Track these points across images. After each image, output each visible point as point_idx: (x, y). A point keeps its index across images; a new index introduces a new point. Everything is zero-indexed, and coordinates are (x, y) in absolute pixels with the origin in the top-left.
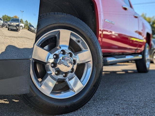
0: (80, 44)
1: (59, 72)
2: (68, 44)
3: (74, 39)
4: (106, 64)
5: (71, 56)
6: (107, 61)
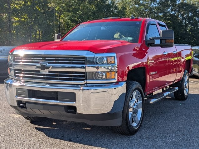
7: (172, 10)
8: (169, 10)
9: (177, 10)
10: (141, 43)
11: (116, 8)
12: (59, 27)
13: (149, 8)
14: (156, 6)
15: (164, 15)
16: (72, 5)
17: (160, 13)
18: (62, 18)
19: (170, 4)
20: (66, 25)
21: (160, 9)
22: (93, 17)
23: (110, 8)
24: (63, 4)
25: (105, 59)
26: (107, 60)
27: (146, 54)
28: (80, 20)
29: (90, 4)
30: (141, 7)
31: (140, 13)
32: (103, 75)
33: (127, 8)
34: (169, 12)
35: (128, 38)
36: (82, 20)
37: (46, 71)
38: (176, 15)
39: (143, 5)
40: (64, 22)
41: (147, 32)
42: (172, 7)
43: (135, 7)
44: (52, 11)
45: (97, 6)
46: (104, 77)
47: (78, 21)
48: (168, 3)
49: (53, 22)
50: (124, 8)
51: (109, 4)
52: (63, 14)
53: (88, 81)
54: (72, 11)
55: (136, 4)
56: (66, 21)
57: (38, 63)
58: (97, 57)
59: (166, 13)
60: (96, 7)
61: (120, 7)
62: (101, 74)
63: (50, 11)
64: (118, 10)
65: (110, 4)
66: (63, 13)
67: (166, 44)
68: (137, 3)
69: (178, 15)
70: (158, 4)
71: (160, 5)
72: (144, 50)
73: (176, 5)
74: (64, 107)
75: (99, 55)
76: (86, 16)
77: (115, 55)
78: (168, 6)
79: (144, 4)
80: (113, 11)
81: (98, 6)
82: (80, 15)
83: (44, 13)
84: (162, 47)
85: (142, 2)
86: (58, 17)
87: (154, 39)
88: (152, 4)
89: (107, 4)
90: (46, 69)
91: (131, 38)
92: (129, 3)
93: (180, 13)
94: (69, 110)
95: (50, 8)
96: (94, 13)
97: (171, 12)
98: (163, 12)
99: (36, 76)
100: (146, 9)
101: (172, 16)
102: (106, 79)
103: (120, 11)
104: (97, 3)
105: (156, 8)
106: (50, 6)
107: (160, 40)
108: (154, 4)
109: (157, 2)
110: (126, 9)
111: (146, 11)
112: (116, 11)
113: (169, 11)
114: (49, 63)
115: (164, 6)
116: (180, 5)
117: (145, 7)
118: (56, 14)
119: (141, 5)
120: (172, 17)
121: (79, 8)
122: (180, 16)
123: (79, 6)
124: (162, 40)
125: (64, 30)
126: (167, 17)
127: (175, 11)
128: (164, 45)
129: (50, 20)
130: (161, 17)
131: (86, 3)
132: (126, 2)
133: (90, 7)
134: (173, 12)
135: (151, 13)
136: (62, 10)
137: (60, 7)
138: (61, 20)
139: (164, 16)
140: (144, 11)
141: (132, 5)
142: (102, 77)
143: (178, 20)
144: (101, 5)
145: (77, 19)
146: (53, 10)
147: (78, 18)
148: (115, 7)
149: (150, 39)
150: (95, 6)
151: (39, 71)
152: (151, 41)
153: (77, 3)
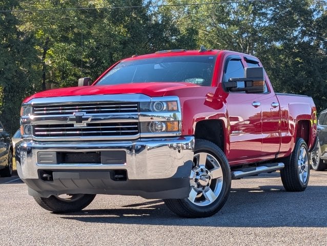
0: (213, 163)
1: (199, 185)
2: (205, 164)
3: (209, 159)
4: (234, 178)
5: (207, 172)
6: (234, 175)
7: (304, 33)
8: (296, 34)
9: (314, 33)
10: (216, 86)
11: (175, 31)
12: (44, 77)
13: (250, 30)
14: (267, 24)
15: (286, 46)
16: (73, 27)
17: (277, 40)
18: (51, 57)
19: (297, 21)
20: (60, 71)
21: (276, 32)
22: (123, 52)
23: (161, 31)
24: (52, 23)
25: (165, 105)
26: (168, 106)
27: (223, 103)
28: (91, 59)
29: (114, 23)
30: (232, 27)
31: (231, 42)
32: (162, 127)
33: (200, 31)
34: (296, 38)
35: (197, 80)
36: (96, 60)
37: (84, 125)
38: (312, 44)
39: (236, 23)
40: (55, 66)
41: (225, 71)
42: (302, 27)
43: (218, 29)
44: (27, 41)
45: (130, 28)
46: (164, 129)
47: (86, 62)
48: (293, 18)
49: (30, 65)
50: (193, 32)
51: (157, 24)
52: (53, 47)
53: (143, 135)
54: (74, 41)
55: (221, 20)
56: (60, 62)
57: (72, 113)
58: (154, 102)
59: (289, 40)
60: (128, 29)
61: (183, 30)
62: (159, 126)
63: (23, 42)
64: (179, 37)
65: (160, 22)
66: (52, 45)
67: (253, 87)
68: (223, 19)
69: (318, 45)
70: (271, 21)
71: (276, 22)
72: (221, 97)
73: (312, 22)
74: (109, 173)
75: (157, 100)
76: (106, 50)
77: (177, 99)
78: (294, 24)
79: (239, 21)
80: (167, 38)
81: (133, 28)
82: (92, 48)
83: (7, 47)
84: (247, 92)
85: (233, 17)
86: (41, 54)
87: (235, 81)
88: (257, 21)
89: (153, 22)
90: (83, 122)
91: (201, 80)
92: (204, 20)
93: (323, 40)
94: (116, 176)
95: (22, 34)
96: (124, 43)
97: (302, 38)
98: (283, 38)
99: (67, 132)
100: (243, 33)
101: (304, 47)
102: (167, 131)
103: (183, 37)
104: (131, 20)
105: (265, 28)
106: (21, 28)
107: (244, 82)
108: (260, 20)
109: (269, 16)
110: (197, 33)
111: (244, 36)
112: (174, 37)
113: (297, 36)
114: (87, 112)
115: (285, 26)
116: (320, 22)
117: (240, 28)
118: (37, 48)
119: (231, 23)
120: (304, 49)
121: (89, 33)
122: (321, 47)
123: (90, 27)
124: (247, 82)
125: (54, 83)
126: (293, 48)
127: (310, 35)
128: (250, 90)
129: (22, 62)
130: (278, 49)
131: (105, 21)
132: (198, 18)
133: (116, 31)
134: (306, 39)
135: (255, 40)
136: (50, 37)
137: (45, 31)
138: (48, 62)
139: (285, 48)
140: (239, 36)
141: (210, 24)
142: (161, 130)
143: (317, 55)
144: (141, 25)
145: (84, 58)
146: (30, 39)
147: (88, 56)
148: (171, 30)
149: (229, 81)
150: (125, 27)
151: (72, 125)
152: (231, 83)
153: (84, 22)
